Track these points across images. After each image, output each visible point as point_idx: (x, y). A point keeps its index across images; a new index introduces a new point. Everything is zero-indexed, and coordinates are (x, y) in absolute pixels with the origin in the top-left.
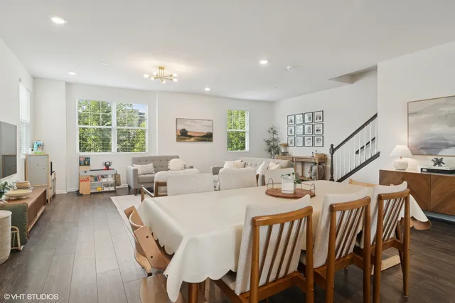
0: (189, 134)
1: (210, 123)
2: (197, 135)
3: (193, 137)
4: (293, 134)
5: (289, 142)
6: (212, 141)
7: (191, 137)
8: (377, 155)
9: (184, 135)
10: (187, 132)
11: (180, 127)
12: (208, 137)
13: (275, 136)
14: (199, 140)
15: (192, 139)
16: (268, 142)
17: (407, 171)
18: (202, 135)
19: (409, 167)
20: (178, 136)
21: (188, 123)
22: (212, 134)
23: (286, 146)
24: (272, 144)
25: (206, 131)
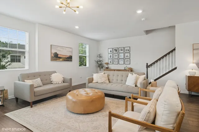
0: (59, 56)
1: (70, 50)
2: (64, 57)
3: (62, 58)
4: (112, 58)
5: (109, 62)
6: (71, 61)
7: (60, 58)
8: (176, 68)
9: (56, 57)
10: (58, 55)
11: (54, 51)
12: (69, 59)
13: (101, 59)
14: (65, 60)
15: (61, 60)
16: (97, 62)
17: (195, 76)
18: (66, 57)
19: (196, 74)
20: (52, 57)
21: (59, 48)
22: (72, 56)
23: (107, 64)
24: (99, 63)
25: (68, 54)
